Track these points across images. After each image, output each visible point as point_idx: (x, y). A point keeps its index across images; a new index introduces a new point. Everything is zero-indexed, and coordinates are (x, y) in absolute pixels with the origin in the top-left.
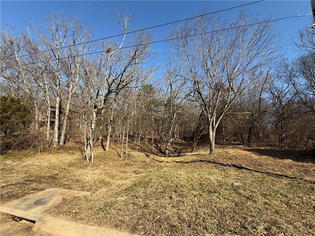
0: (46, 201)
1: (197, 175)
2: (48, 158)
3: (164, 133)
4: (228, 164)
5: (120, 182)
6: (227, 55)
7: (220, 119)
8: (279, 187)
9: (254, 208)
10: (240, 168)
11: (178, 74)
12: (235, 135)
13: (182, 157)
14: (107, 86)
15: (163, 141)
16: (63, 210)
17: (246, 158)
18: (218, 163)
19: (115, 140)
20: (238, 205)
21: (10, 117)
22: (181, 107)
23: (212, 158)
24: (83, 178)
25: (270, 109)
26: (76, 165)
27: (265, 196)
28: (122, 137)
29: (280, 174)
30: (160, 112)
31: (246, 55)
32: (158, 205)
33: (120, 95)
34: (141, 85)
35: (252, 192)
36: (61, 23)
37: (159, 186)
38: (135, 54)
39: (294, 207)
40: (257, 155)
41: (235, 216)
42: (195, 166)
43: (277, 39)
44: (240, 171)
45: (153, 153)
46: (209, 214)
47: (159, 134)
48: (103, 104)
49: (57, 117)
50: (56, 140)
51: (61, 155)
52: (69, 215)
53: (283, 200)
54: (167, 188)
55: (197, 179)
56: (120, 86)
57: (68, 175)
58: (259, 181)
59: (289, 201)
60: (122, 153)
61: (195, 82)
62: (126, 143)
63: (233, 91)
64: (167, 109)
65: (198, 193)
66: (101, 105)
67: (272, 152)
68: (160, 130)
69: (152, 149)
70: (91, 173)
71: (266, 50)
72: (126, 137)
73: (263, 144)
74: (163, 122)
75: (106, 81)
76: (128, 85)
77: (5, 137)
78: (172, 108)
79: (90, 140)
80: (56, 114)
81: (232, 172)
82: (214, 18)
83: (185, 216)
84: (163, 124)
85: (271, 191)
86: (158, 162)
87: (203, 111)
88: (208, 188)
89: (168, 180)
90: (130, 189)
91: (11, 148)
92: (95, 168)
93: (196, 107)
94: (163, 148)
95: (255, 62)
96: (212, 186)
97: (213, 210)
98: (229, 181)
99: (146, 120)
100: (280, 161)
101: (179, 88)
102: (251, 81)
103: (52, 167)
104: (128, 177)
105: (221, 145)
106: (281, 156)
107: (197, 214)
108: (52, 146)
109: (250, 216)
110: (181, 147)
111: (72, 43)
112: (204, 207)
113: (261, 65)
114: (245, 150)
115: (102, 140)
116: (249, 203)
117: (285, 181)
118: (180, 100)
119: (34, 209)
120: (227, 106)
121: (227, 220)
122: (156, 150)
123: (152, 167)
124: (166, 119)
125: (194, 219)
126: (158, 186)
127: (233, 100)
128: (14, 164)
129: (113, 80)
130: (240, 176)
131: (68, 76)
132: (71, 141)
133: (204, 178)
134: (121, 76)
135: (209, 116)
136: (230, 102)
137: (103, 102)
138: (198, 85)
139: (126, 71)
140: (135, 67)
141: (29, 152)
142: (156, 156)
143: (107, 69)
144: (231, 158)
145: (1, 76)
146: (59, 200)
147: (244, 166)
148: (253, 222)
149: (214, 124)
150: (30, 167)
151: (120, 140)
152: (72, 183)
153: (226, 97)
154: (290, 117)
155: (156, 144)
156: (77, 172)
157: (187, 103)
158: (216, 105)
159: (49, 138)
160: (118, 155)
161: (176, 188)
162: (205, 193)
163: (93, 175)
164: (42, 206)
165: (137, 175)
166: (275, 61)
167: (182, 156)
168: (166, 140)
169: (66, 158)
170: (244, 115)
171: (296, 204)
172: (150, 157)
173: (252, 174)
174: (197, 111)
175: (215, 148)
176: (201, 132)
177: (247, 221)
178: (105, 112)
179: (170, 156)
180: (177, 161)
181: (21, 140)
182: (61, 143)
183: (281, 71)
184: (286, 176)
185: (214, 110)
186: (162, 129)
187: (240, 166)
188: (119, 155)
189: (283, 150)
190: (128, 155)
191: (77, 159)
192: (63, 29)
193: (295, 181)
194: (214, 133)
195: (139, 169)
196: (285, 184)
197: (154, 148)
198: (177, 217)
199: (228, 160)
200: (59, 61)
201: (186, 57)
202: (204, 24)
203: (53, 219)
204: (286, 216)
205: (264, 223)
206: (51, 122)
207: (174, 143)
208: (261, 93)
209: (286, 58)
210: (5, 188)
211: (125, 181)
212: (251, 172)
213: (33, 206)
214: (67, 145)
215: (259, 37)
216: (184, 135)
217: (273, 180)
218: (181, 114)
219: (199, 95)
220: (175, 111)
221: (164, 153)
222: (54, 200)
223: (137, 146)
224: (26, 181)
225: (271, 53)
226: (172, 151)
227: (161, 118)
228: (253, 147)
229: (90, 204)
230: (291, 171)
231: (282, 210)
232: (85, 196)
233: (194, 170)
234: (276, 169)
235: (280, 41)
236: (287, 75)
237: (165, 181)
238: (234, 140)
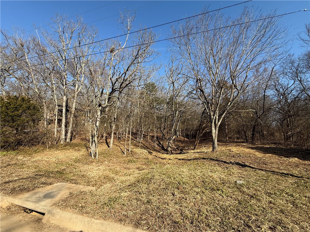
0: (55, 195)
1: (200, 172)
2: (56, 154)
3: (166, 130)
4: (231, 162)
5: (123, 178)
6: (230, 53)
7: (223, 117)
8: (285, 186)
9: (259, 207)
10: (244, 166)
11: (180, 72)
12: (238, 132)
13: (184, 155)
14: (111, 84)
15: (165, 138)
16: (70, 204)
17: (250, 156)
18: (220, 161)
19: (119, 137)
20: (242, 204)
21: (21, 115)
22: (184, 105)
23: (214, 156)
24: (88, 173)
25: (275, 106)
26: (82, 161)
27: (269, 194)
28: (125, 135)
29: (285, 173)
30: (163, 110)
31: (250, 52)
32: (161, 201)
33: (124, 93)
34: (144, 84)
35: (256, 190)
36: (67, 25)
37: (161, 183)
38: (138, 53)
39: (300, 206)
40: (262, 153)
41: (239, 214)
42: (198, 163)
43: (283, 35)
44: (243, 169)
45: (155, 150)
46: (212, 212)
47: (162, 131)
48: (107, 102)
49: (64, 115)
50: (63, 137)
51: (68, 151)
52: (76, 209)
53: (288, 199)
54: (169, 185)
55: (199, 177)
56: (124, 85)
57: (74, 170)
58: (264, 179)
59: (295, 201)
60: (125, 150)
61: (197, 80)
62: (129, 140)
63: (237, 88)
64: (169, 107)
65: (201, 191)
66: (105, 103)
67: (277, 150)
68: (162, 127)
69: (154, 146)
70: (96, 169)
71: (270, 46)
72: (129, 134)
73: (268, 142)
74: (165, 120)
75: (110, 80)
76: (131, 84)
77: (16, 134)
78: (174, 106)
79: (94, 137)
80: (63, 112)
81: (235, 170)
82: (217, 15)
83: (187, 212)
85: (276, 190)
86: (161, 159)
87: (205, 109)
88: (210, 186)
89: (171, 177)
90: (133, 185)
91: (22, 144)
92: (99, 164)
93: (198, 104)
94: (165, 144)
95: (259, 59)
96: (214, 184)
97: (216, 207)
98: (232, 179)
99: (148, 117)
100: (286, 159)
101: (181, 86)
102: (255, 78)
103: (60, 162)
104: (132, 173)
105: (224, 142)
106: (287, 154)
107: (199, 211)
108: (60, 143)
109: (253, 214)
110: (183, 145)
111: (77, 44)
112: (207, 204)
113: (265, 62)
114: (249, 148)
115: (106, 137)
116: (253, 201)
117: (291, 180)
118: (182, 98)
119: (44, 202)
120: (230, 103)
121: (230, 218)
122: (158, 147)
123: (154, 164)
124: (168, 117)
125: (196, 215)
127: (236, 97)
128: (25, 159)
129: (117, 79)
130: (244, 174)
131: (74, 76)
132: (77, 138)
133: (207, 175)
134: (124, 75)
135: (212, 114)
136: (233, 100)
138: (200, 82)
139: (129, 70)
140: (138, 65)
141: (38, 149)
142: (158, 153)
143: (110, 68)
144: (234, 156)
145: (13, 77)
146: (66, 194)
147: (248, 164)
148: (257, 221)
149: (217, 122)
150: (39, 162)
151: (124, 137)
152: (78, 178)
153: (229, 94)
154: (296, 114)
155: (159, 141)
156: (82, 168)
157: (189, 101)
158: (218, 103)
159: (57, 135)
161: (178, 185)
162: (207, 191)
163: (98, 171)
164: (50, 199)
165: (140, 172)
166: (280, 57)
167: (185, 153)
169: (73, 154)
170: (248, 113)
171: (302, 204)
172: (153, 154)
173: (256, 173)
174: (200, 109)
175: (218, 146)
176: (203, 130)
177: (251, 219)
178: (109, 110)
179: (172, 153)
180: (179, 158)
181: (31, 137)
182: (68, 140)
183: (286, 67)
184: (292, 175)
185: (216, 108)
186: (164, 126)
187: (243, 164)
188: (122, 151)
189: (289, 148)
190: (131, 152)
191: (83, 155)
192: (69, 31)
193: (302, 180)
194: (217, 131)
195: (142, 166)
196: (291, 183)
197: (156, 145)
198: (179, 214)
199: (231, 158)
200: (66, 62)
201: (188, 55)
202: (206, 22)
203: (61, 211)
204: (292, 215)
205: (269, 222)
206: (58, 119)
207: (177, 141)
208: (266, 90)
209: (292, 54)
210: (17, 181)
211: (129, 177)
212: (255, 170)
213: (42, 199)
214: (73, 141)
215: (263, 34)
216: (186, 132)
217: (278, 179)
218: (183, 112)
219: (202, 93)
220: (178, 109)
221: (167, 150)
222: (62, 194)
223: (140, 143)
224: (36, 175)
225: (276, 49)
226: (174, 148)
227: (164, 116)
228: (257, 145)
229: (95, 199)
230: (297, 170)
231: (287, 210)
232: (90, 191)
233: (196, 167)
234: (282, 168)
235: (286, 37)
236: (293, 71)
237: (168, 178)
238: (237, 138)
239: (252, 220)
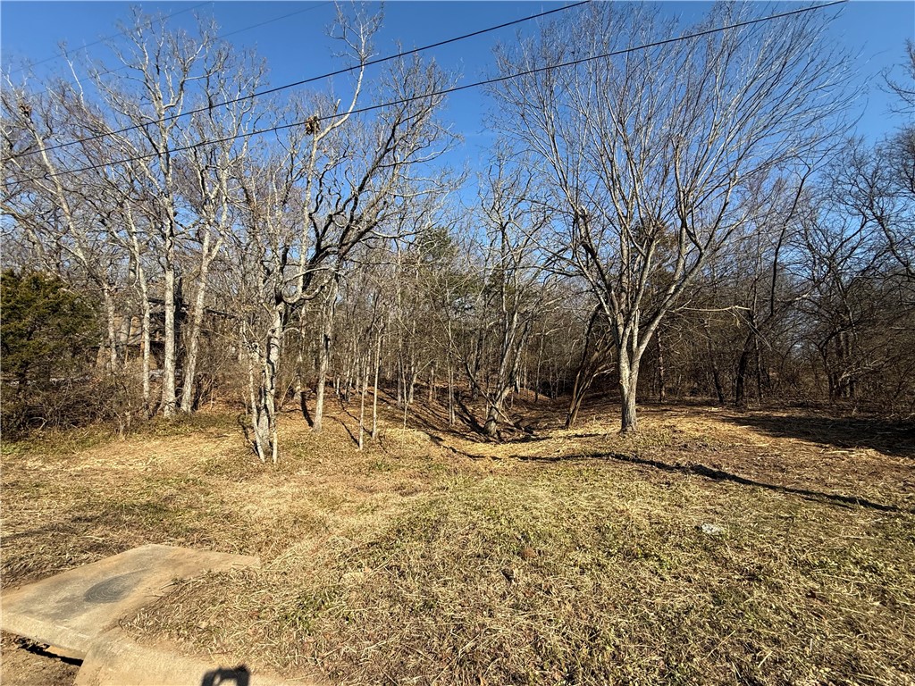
0: (125, 588)
1: (587, 498)
2: (147, 448)
3: (482, 372)
4: (678, 464)
5: (354, 521)
6: (676, 132)
7: (653, 328)
8: (847, 539)
9: (777, 611)
10: (718, 476)
11: (524, 195)
12: (695, 374)
13: (538, 444)
14: (313, 234)
15: (480, 395)
16: (170, 621)
17: (733, 446)
18: (647, 463)
19: (341, 394)
20: (724, 602)
21: (31, 333)
22: (534, 295)
23: (627, 445)
24: (246, 508)
25: (805, 296)
26: (229, 470)
27: (806, 568)
28: (361, 386)
29: (842, 495)
30: (473, 310)
31: (734, 132)
32: (468, 602)
33: (352, 260)
34: (414, 231)
35: (762, 554)
36: (170, 46)
37: (469, 537)
38: (393, 135)
39: (906, 605)
40: (767, 435)
41: (718, 640)
42: (579, 471)
43: (836, 74)
44: (717, 486)
45: (451, 431)
46: (634, 634)
47: (470, 376)
48: (301, 290)
49: (169, 332)
50: (170, 396)
51: (186, 440)
52: (188, 638)
53: (865, 582)
54: (494, 543)
55: (586, 513)
56: (352, 235)
57: (203, 499)
58: (782, 518)
59: (886, 587)
60: (362, 433)
61: (577, 217)
62: (372, 404)
63: (695, 242)
64: (492, 302)
65: (594, 559)
66: (296, 292)
67: (813, 426)
68: (471, 363)
69: (448, 420)
70: (269, 493)
71: (798, 110)
72: (371, 384)
73: (782, 403)
74: (481, 340)
75: (308, 219)
76: (376, 230)
77: (20, 390)
78: (507, 298)
79: (265, 395)
80: (167, 321)
81: (694, 488)
82: (636, 13)
83: (555, 639)
84: (480, 346)
85: (822, 552)
86: (468, 460)
87: (601, 307)
88: (621, 542)
89: (498, 518)
90: (384, 544)
91: (41, 422)
92: (282, 478)
93: (579, 293)
94: (481, 412)
95: (762, 152)
96: (633, 536)
97: (644, 618)
98: (687, 520)
99: (429, 334)
100: (839, 452)
101: (526, 238)
102: (750, 211)
103: (159, 476)
104: (380, 503)
105: (655, 405)
106: (840, 438)
107: (594, 634)
108: (160, 414)
109: (765, 639)
110: (534, 414)
111: (204, 105)
112: (616, 608)
113: (781, 159)
114: (729, 420)
115: (303, 394)
116: (759, 593)
117: (863, 519)
118: (529, 274)
119: (84, 616)
120: (673, 288)
121: (694, 656)
122: (460, 422)
123: (449, 474)
124: (490, 332)
125: (585, 651)
126: (467, 534)
127: (693, 269)
128: (49, 467)
129: (330, 216)
130: (720, 501)
131: (199, 207)
132: (214, 400)
133: (610, 508)
134: (352, 204)
135: (621, 320)
136: (685, 277)
137: (301, 285)
138: (586, 225)
139: (366, 188)
140: (393, 174)
141: (91, 434)
142: (461, 441)
143: (308, 182)
144: (685, 446)
145: (3, 214)
146: (163, 584)
147: (728, 470)
148: (780, 663)
149: (635, 345)
150: (94, 478)
151: (357, 395)
152: (213, 526)
153: (670, 262)
154: (865, 320)
155: (460, 404)
156: (228, 491)
157: (550, 284)
158: (640, 286)
159: (149, 392)
160: (350, 438)
161: (523, 542)
162: (613, 560)
163: (276, 501)
164: (108, 605)
165: (406, 500)
166: (825, 145)
167: (539, 439)
168: (491, 394)
169: (200, 449)
170: (728, 316)
171: (910, 596)
172: (445, 444)
173: (756, 496)
174: (582, 308)
175: (638, 417)
176: (593, 370)
177: (760, 659)
178: (312, 314)
179: (501, 440)
180: (523, 454)
181: (66, 400)
182: (185, 407)
183: (841, 178)
184: (864, 501)
185: (634, 303)
186: (477, 361)
187: (716, 470)
188: (352, 437)
189: (845, 420)
190: (380, 437)
191: (232, 451)
192: (176, 64)
193: (896, 517)
194: (636, 372)
195: (411, 480)
196: (864, 527)
197: (454, 417)
198: (528, 646)
199: (677, 453)
200: (168, 164)
201: (548, 139)
202: (605, 36)
203: (138, 649)
204: (884, 638)
205: (817, 666)
206: (152, 344)
207: (514, 402)
208: (779, 246)
209: (857, 138)
210: (8, 544)
211: (371, 516)
212: (753, 489)
213: (80, 604)
214: (201, 410)
215: (778, 71)
216: (543, 376)
217: (826, 517)
218: (534, 317)
219: (590, 256)
220: (517, 306)
221: (485, 431)
222: (148, 585)
223: (404, 410)
224: (75, 521)
225: (815, 119)
226: (508, 424)
227: (476, 330)
228: (751, 410)
229: (255, 600)
230: (877, 487)
231: (867, 620)
232: (243, 571)
233: (575, 483)
234: (831, 480)
235: (847, 81)
236: (860, 190)
237: (489, 520)
238: (693, 392)
239: (764, 660)
